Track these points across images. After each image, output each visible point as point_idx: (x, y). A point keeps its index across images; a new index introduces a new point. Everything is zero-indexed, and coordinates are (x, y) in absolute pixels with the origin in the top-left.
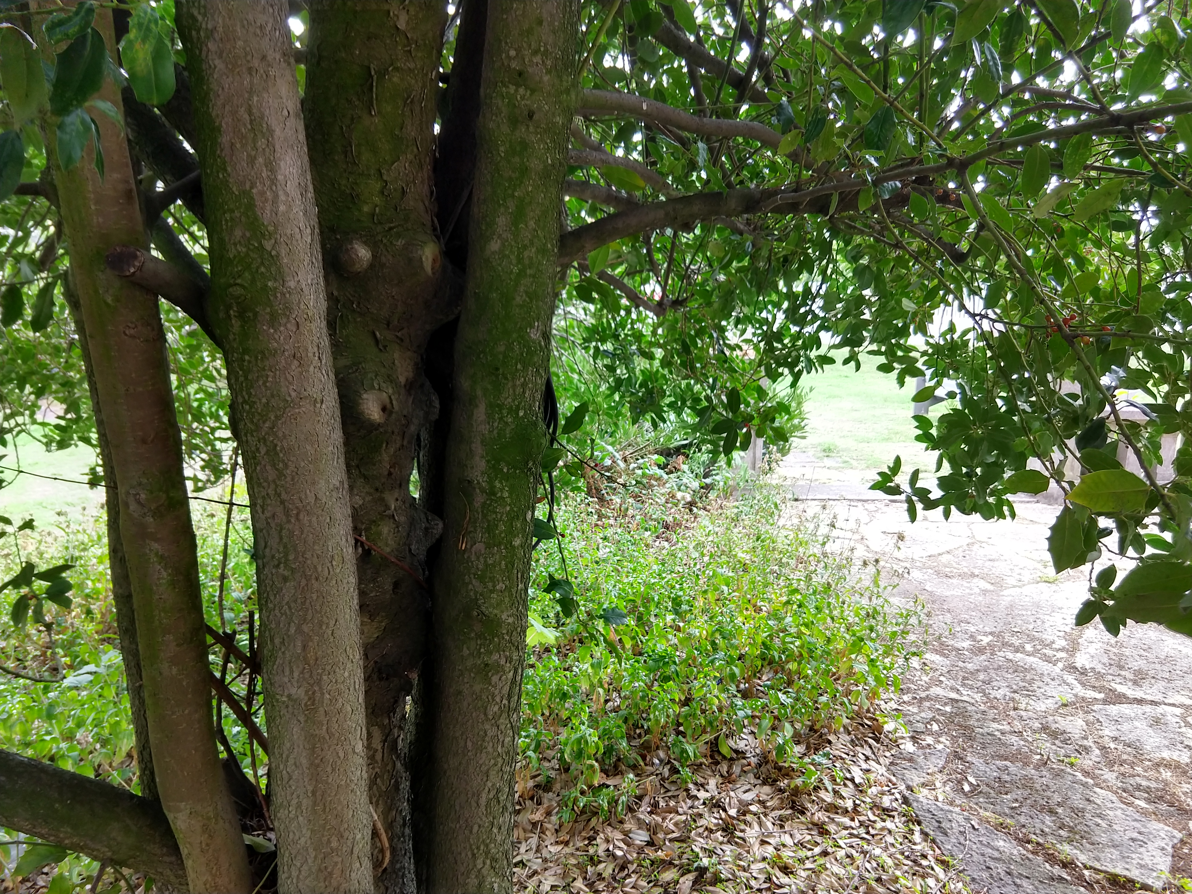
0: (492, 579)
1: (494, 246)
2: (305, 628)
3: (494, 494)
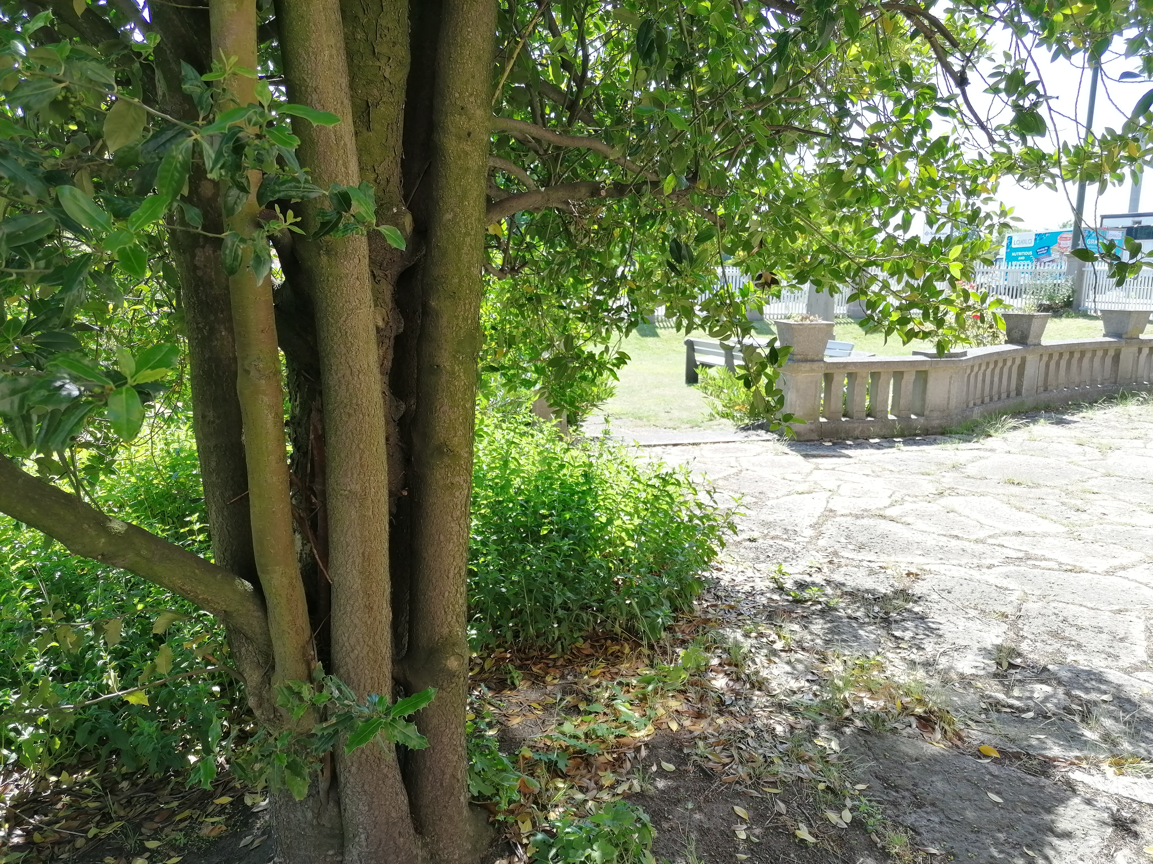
0: (454, 428)
1: (449, 216)
2: (361, 446)
3: (454, 374)
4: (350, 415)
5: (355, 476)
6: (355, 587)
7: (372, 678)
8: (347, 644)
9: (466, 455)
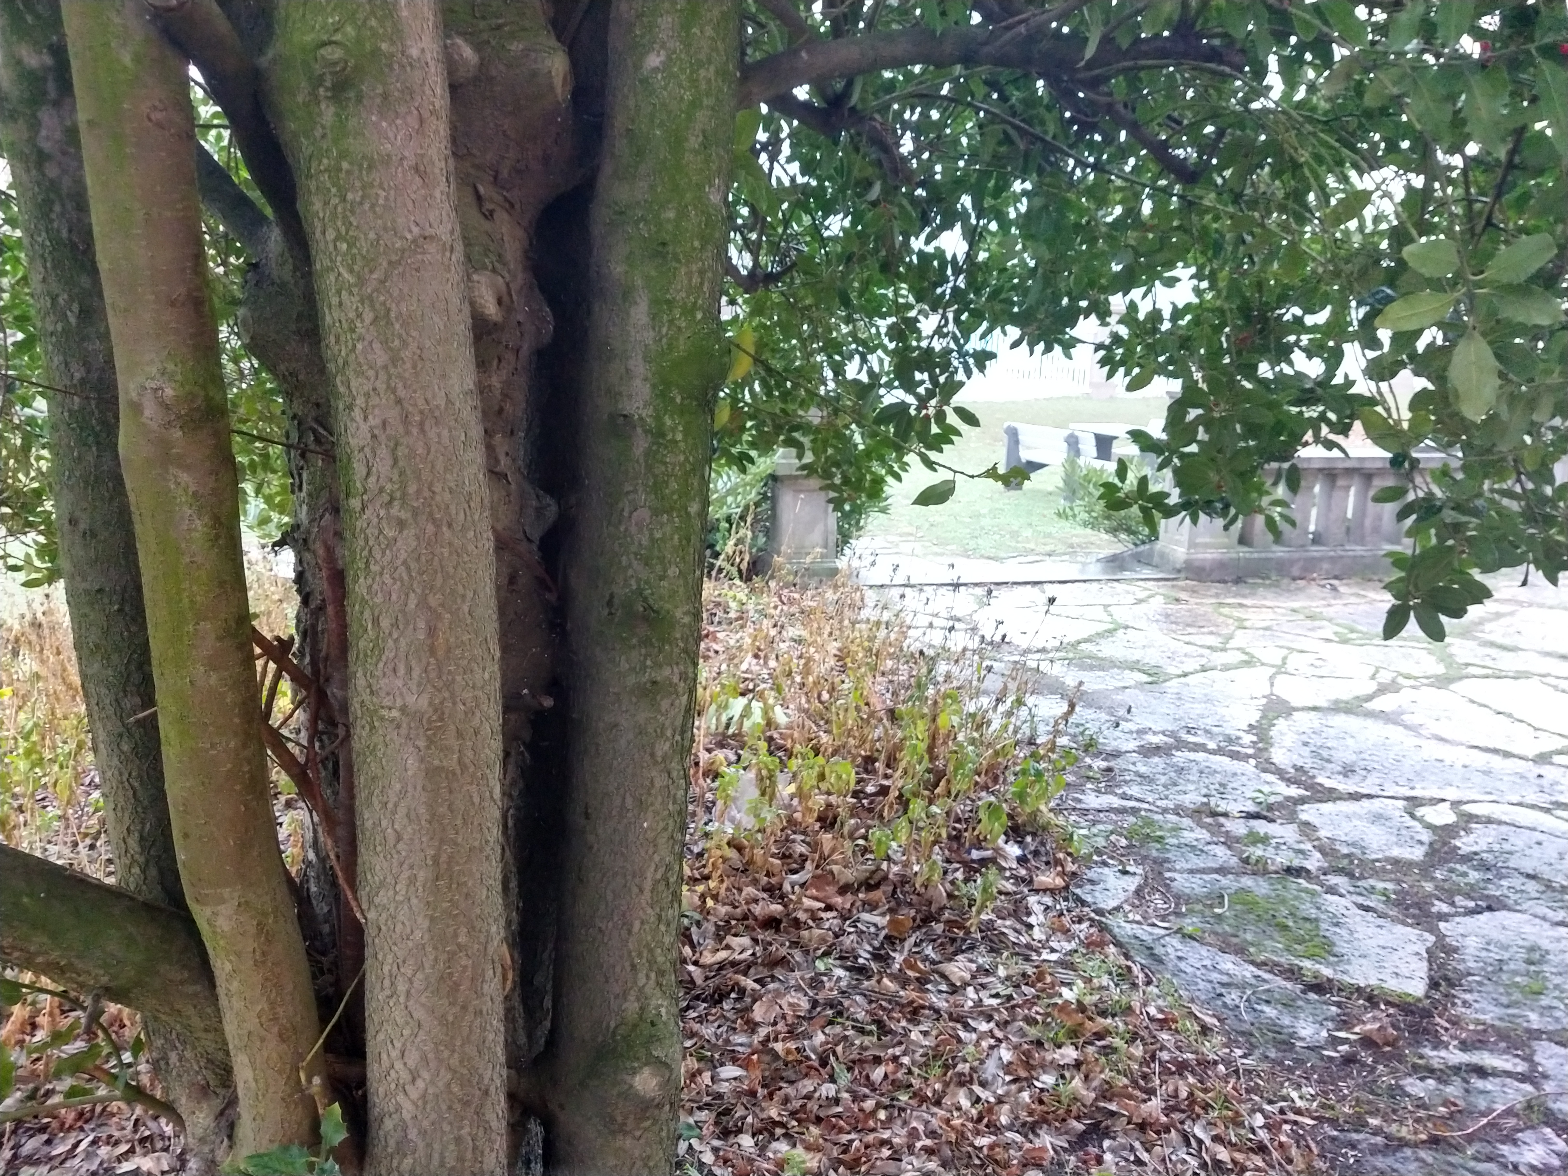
0: (662, 559)
1: (655, 59)
2: (432, 601)
3: (663, 435)
4: (402, 525)
5: (416, 673)
6: (418, 934)
7: (458, 1140)
8: (398, 1065)
9: (687, 620)
